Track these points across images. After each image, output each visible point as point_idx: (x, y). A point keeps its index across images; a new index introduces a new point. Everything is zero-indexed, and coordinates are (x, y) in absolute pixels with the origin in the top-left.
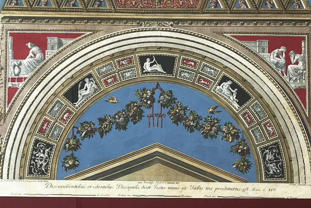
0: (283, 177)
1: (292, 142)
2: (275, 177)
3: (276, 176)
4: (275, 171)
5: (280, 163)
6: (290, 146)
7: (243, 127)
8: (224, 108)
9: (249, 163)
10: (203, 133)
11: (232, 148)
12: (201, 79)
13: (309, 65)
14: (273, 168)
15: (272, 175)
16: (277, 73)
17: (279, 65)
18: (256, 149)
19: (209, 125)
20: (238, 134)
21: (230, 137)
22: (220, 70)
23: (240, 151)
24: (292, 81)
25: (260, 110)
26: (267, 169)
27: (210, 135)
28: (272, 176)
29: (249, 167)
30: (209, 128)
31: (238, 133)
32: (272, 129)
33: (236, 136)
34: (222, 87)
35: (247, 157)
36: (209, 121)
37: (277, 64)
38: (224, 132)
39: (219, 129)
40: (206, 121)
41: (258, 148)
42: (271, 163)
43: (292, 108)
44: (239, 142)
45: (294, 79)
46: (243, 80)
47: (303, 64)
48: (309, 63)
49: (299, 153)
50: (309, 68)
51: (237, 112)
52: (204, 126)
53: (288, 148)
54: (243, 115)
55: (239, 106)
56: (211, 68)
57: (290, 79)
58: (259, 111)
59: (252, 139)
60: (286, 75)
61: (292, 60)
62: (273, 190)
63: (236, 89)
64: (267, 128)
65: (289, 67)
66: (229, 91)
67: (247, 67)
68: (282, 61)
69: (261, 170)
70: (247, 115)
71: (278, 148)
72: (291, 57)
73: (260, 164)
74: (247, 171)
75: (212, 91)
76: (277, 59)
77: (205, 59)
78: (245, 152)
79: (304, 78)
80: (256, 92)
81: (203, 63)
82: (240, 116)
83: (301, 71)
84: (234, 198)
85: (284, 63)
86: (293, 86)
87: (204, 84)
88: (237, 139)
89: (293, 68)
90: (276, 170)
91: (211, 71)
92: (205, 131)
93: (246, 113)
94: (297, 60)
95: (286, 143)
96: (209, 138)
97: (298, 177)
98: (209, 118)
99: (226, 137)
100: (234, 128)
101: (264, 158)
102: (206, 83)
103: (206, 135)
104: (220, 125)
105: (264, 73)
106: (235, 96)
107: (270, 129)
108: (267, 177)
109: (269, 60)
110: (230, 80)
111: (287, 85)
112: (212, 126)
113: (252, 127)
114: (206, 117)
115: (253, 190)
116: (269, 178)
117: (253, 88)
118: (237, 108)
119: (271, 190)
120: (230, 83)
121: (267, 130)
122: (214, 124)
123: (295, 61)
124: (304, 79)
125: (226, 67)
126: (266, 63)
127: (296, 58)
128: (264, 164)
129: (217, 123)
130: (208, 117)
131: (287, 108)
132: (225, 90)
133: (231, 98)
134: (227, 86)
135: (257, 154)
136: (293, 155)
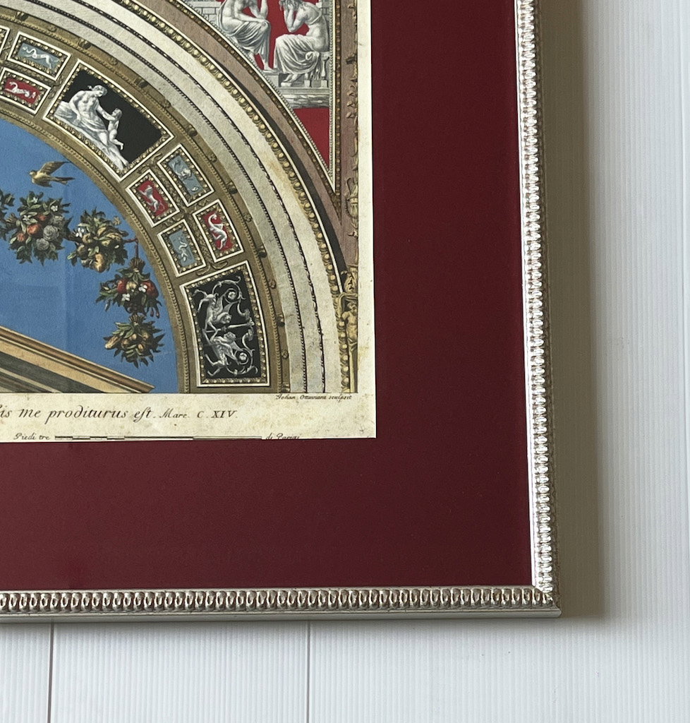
0: (259, 375)
1: (285, 268)
2: (232, 376)
3: (236, 373)
4: (233, 356)
5: (250, 333)
6: (277, 279)
7: (138, 226)
8: (81, 168)
9: (155, 335)
10: (16, 244)
11: (103, 290)
12: (12, 83)
13: (339, 35)
14: (226, 346)
15: (223, 369)
16: (242, 61)
17: (249, 36)
18: (175, 290)
19: (34, 221)
20: (122, 246)
21: (99, 257)
22: (69, 55)
23: (126, 297)
24: (289, 84)
25: (188, 171)
26: (209, 351)
27: (36, 249)
28: (224, 374)
29: (153, 344)
30: (34, 229)
31: (122, 243)
32: (224, 229)
33: (115, 252)
34: (76, 103)
35: (149, 314)
36: (34, 207)
37: (242, 34)
38: (79, 240)
39: (66, 232)
40: (25, 207)
41: (182, 287)
42: (221, 334)
43: (287, 164)
44: (125, 271)
45: (294, 77)
46: (137, 82)
47: (322, 32)
48: (338, 28)
49: (305, 300)
50: (339, 44)
51: (119, 179)
52: (18, 223)
53: (272, 286)
54: (139, 189)
55: (125, 162)
56: (41, 49)
57: (282, 77)
58: (186, 177)
59: (163, 258)
60: (271, 65)
61: (289, 20)
62: (226, 414)
63: (118, 111)
64: (208, 226)
65: (280, 41)
66: (97, 118)
67: (150, 44)
68: (259, 23)
69: (189, 354)
70: (150, 188)
71: (243, 286)
72: (285, 12)
73: (187, 338)
74: (147, 358)
75: (44, 118)
76: (243, 17)
77: (26, 23)
78: (144, 300)
79: (323, 74)
80: (177, 118)
81: (20, 33)
82: (128, 190)
83: (316, 54)
84: (105, 440)
85: (263, 29)
86: (289, 97)
87: (21, 96)
88: (120, 260)
89: (290, 44)
90: (238, 355)
91: (42, 56)
92: (20, 238)
93: (146, 182)
94: (305, 19)
95: (267, 270)
96: (34, 259)
97: (302, 374)
98: (35, 200)
99: (85, 255)
100: (110, 229)
101: (201, 317)
102: (27, 94)
103: (24, 252)
104: (67, 219)
105: (204, 60)
106: (114, 132)
107: (218, 230)
108: (207, 377)
109: (217, 23)
110: (101, 82)
111: (271, 95)
112: (43, 224)
113: (164, 225)
114: (26, 196)
115: (166, 415)
116: (215, 377)
117: (167, 106)
118: (121, 168)
119: (219, 414)
120: (98, 91)
121: (211, 234)
122: (49, 216)
123: (297, 22)
124: (325, 78)
125: (89, 45)
126: (210, 31)
127: (301, 13)
128: (199, 336)
129: (56, 213)
130: (32, 195)
131: (272, 165)
132: (83, 113)
133: (103, 136)
134: (90, 103)
135: (180, 307)
136: (287, 308)
